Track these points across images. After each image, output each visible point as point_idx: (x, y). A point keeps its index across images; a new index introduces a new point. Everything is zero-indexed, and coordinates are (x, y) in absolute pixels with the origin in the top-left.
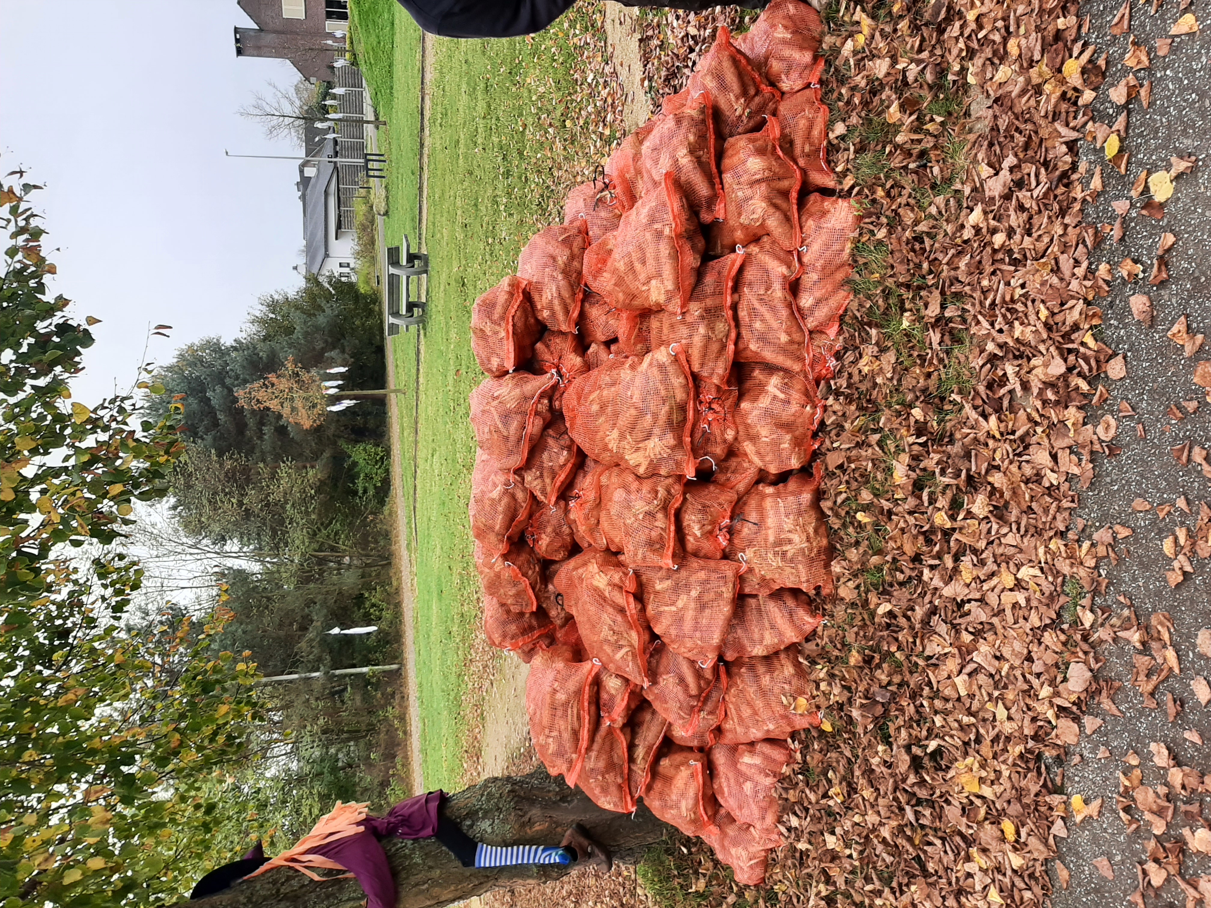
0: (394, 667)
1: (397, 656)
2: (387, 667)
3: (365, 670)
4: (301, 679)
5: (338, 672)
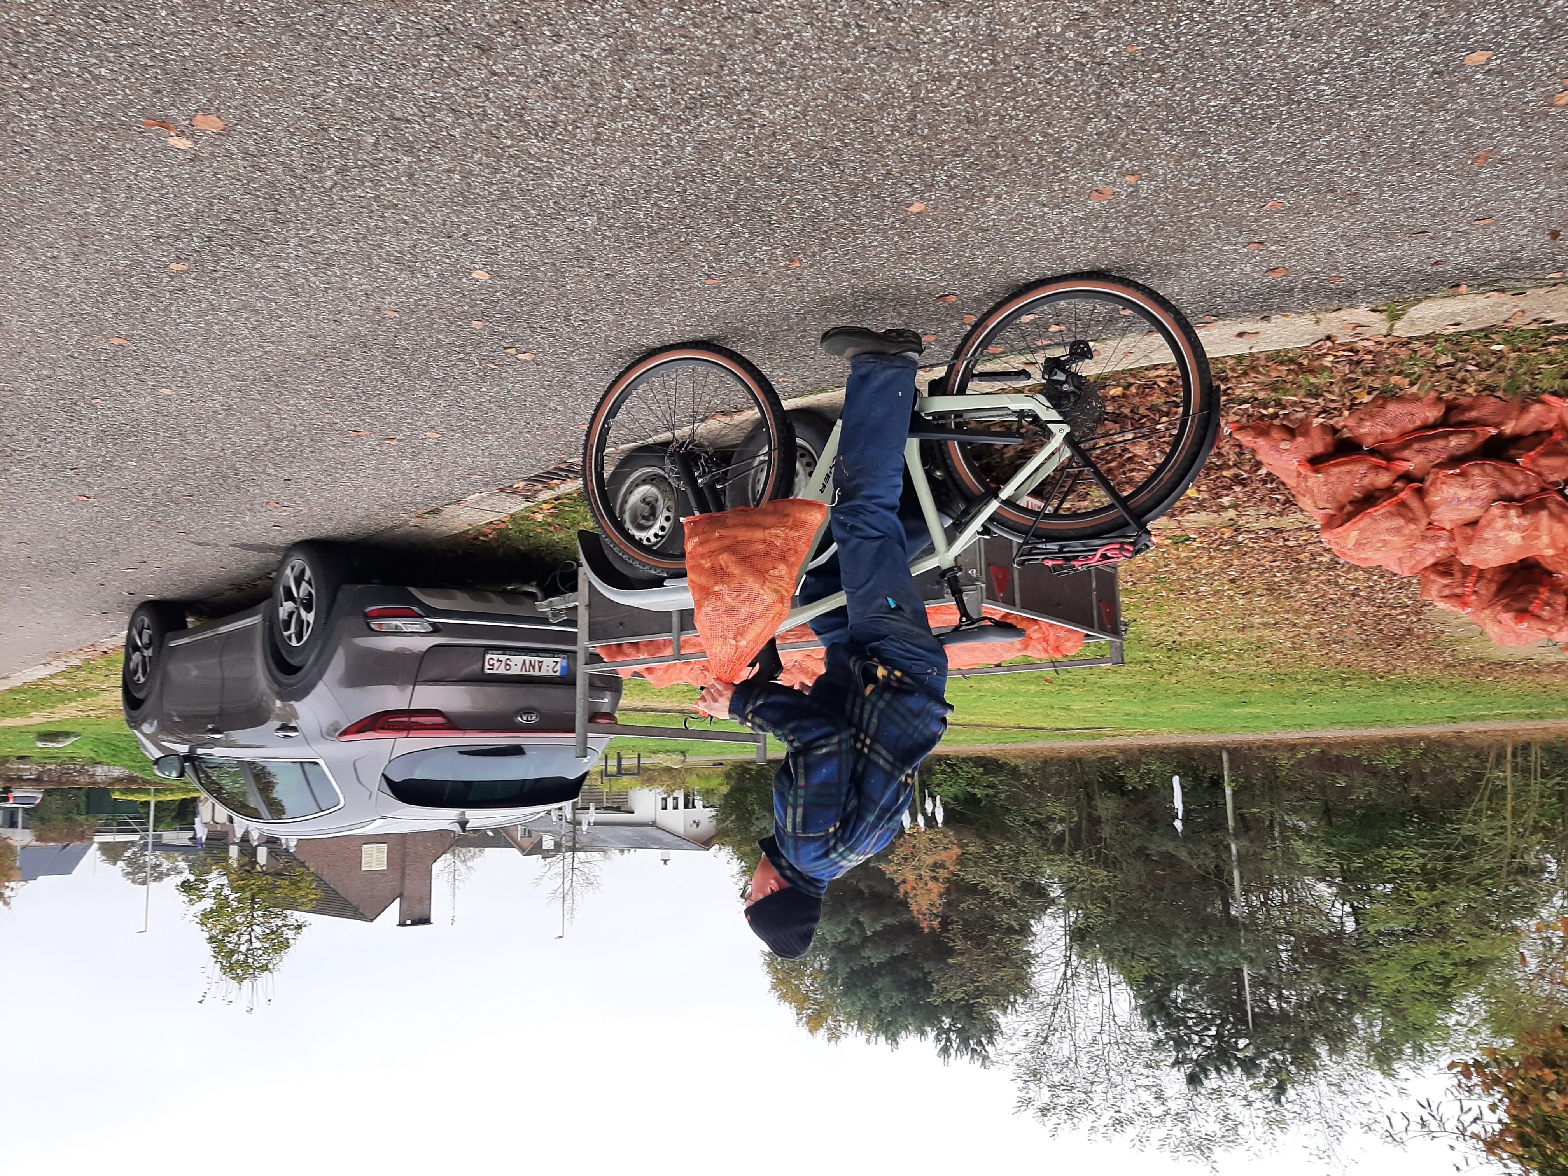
3: (1228, 792)
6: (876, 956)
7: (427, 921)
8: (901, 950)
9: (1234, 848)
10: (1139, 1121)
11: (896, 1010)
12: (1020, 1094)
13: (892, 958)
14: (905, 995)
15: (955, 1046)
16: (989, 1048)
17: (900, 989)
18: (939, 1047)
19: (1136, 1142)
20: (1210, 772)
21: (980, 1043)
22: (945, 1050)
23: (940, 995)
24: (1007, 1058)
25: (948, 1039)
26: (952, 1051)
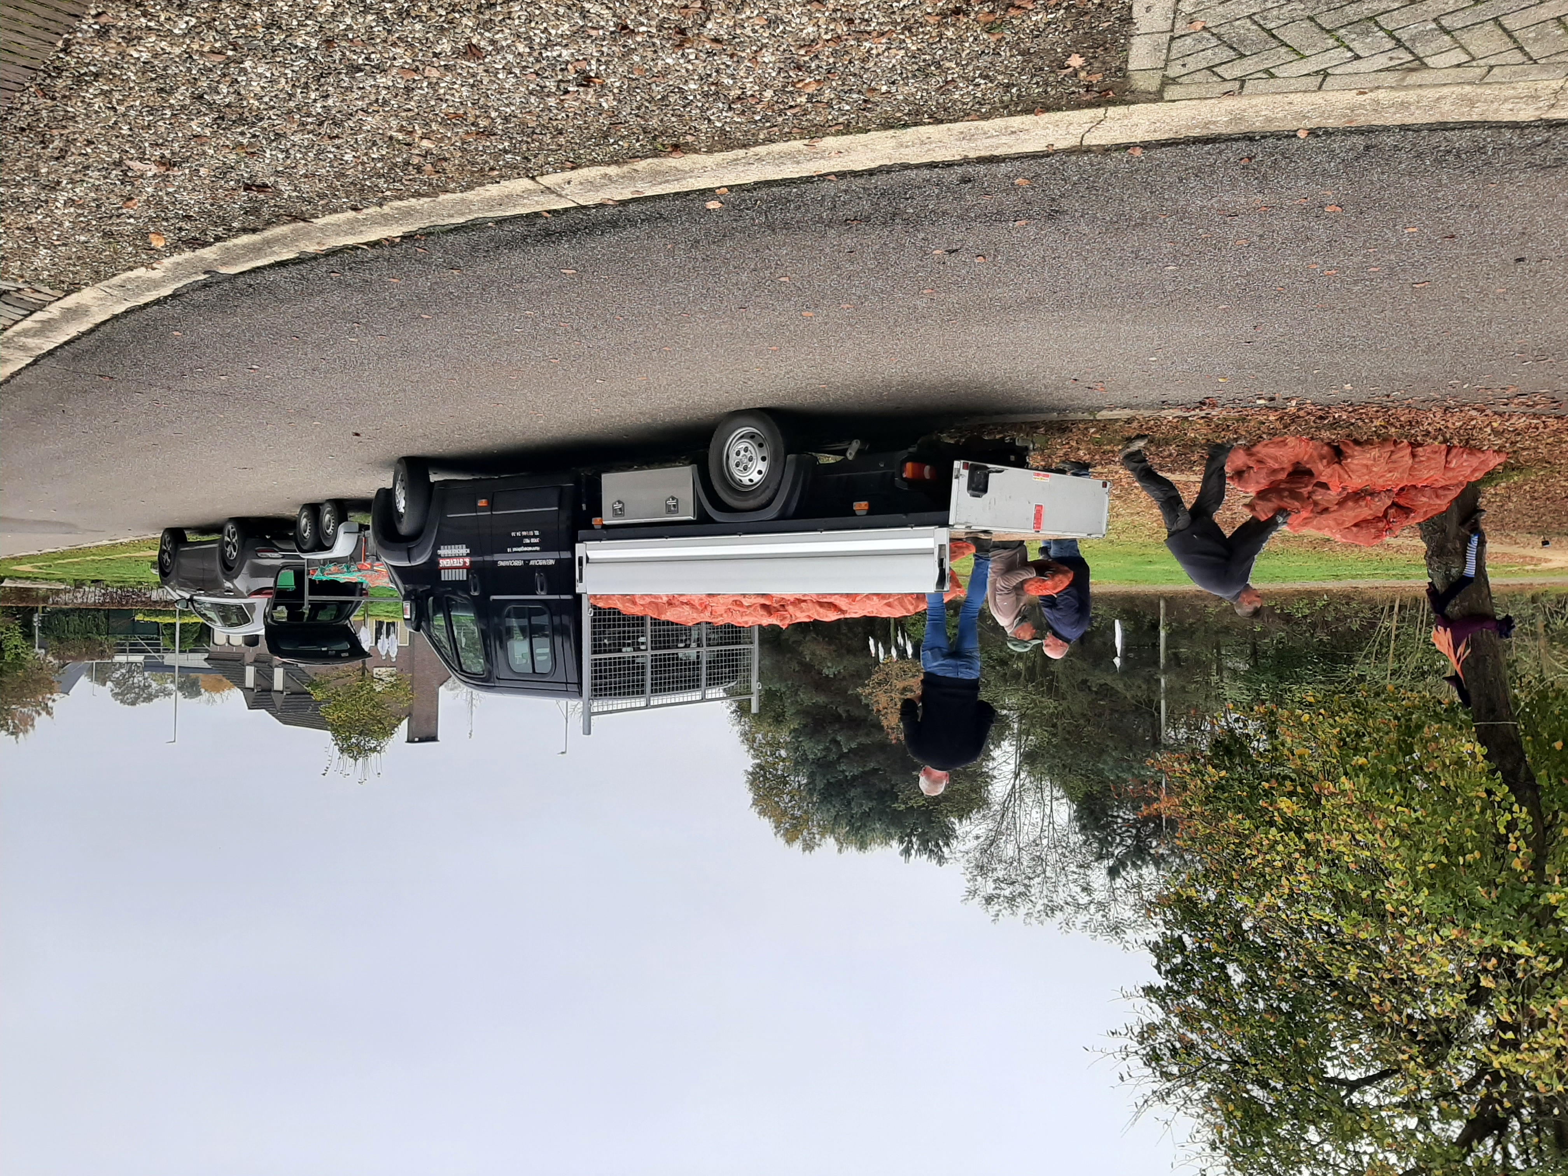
0: (1162, 604)
1: (1150, 602)
2: (1162, 612)
3: (1162, 634)
4: (1166, 698)
5: (1162, 661)
6: (850, 770)
7: (434, 739)
8: (872, 765)
9: (1163, 681)
10: (1069, 910)
11: (866, 815)
12: (968, 885)
13: (864, 773)
14: (874, 803)
15: (915, 847)
16: (945, 850)
17: (870, 798)
18: (902, 848)
19: (1064, 925)
20: (1149, 617)
21: (937, 845)
22: (907, 852)
23: (905, 803)
24: (959, 855)
25: (910, 842)
26: (913, 852)
